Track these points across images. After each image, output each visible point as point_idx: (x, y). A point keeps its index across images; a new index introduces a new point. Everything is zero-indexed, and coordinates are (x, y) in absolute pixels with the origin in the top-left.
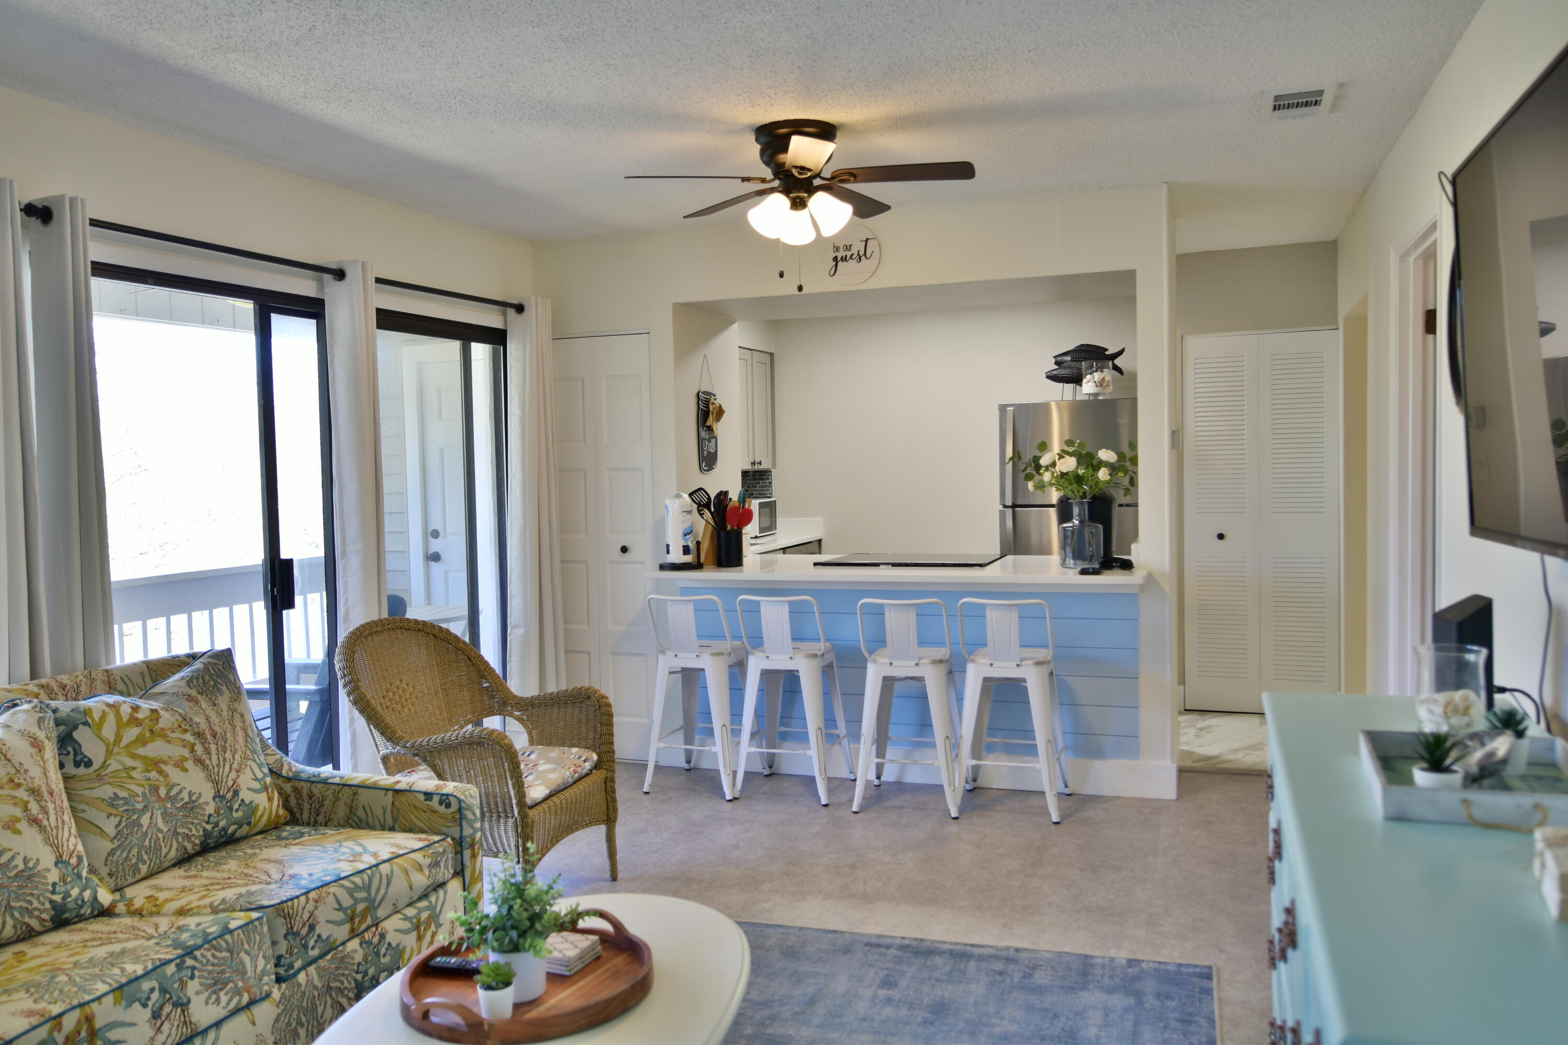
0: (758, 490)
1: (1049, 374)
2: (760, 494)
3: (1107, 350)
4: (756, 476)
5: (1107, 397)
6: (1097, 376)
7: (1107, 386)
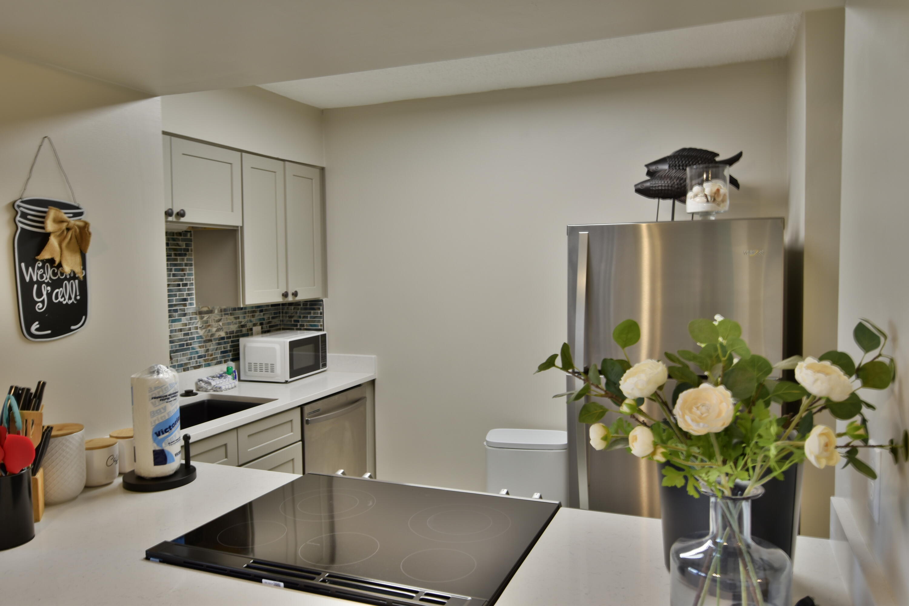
0: (309, 321)
1: (639, 187)
2: (311, 326)
3: (717, 155)
4: (306, 305)
5: (720, 217)
6: (709, 187)
7: (723, 201)
